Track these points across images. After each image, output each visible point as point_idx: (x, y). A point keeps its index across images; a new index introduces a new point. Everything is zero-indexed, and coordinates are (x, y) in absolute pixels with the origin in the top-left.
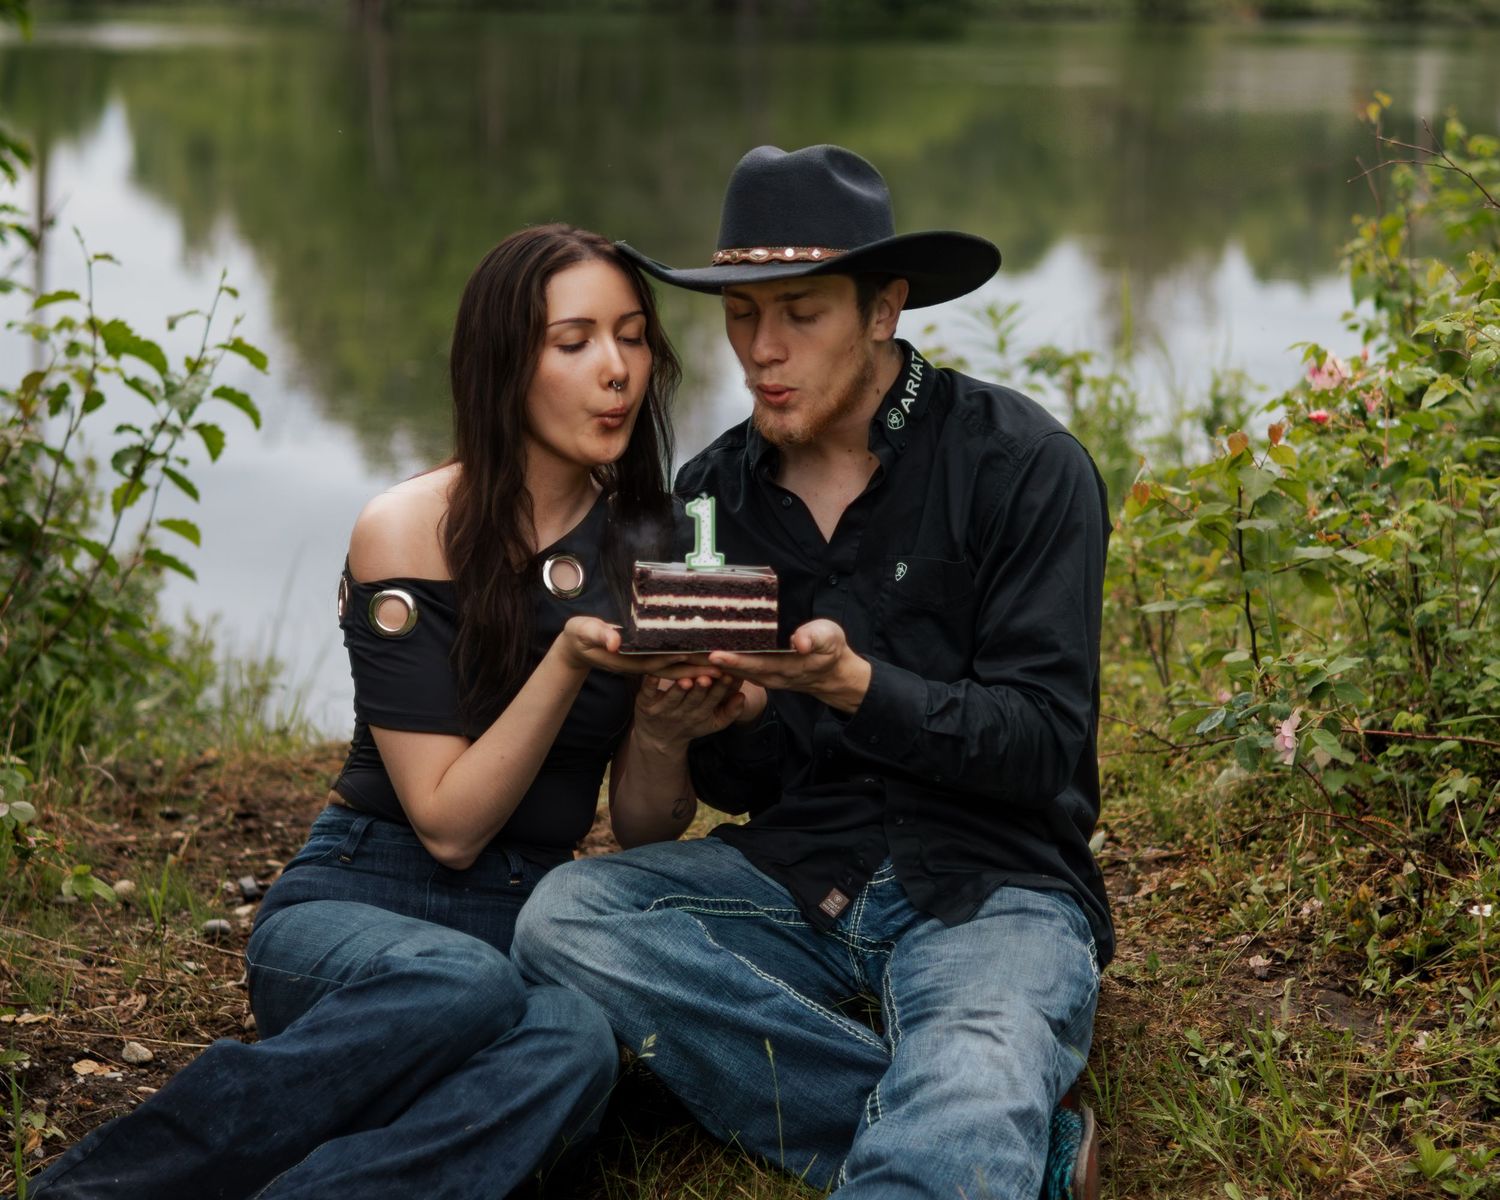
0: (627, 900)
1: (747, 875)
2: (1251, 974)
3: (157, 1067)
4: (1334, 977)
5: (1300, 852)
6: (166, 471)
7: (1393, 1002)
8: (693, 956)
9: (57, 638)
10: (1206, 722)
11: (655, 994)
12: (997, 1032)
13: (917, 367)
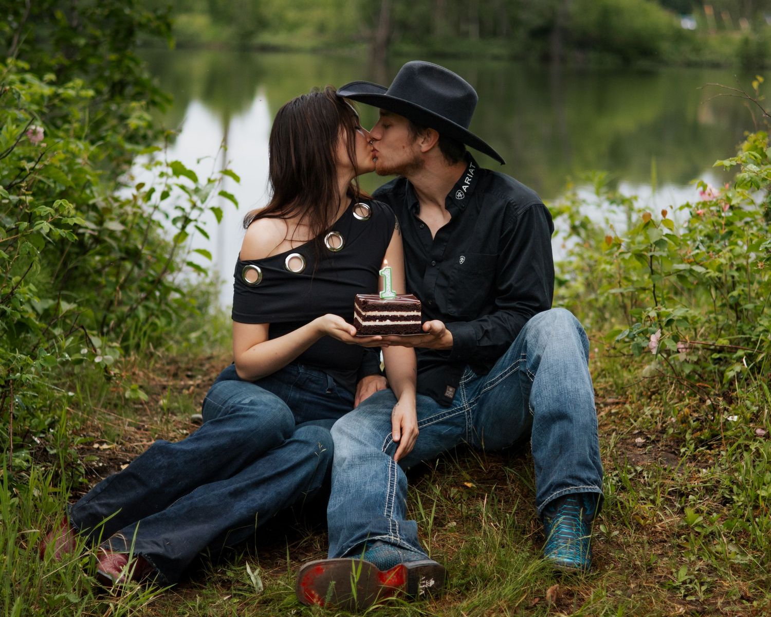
2: (635, 445)
4: (671, 447)
5: (671, 399)
6: (197, 227)
7: (693, 458)
9: (146, 299)
10: (620, 335)
13: (471, 171)
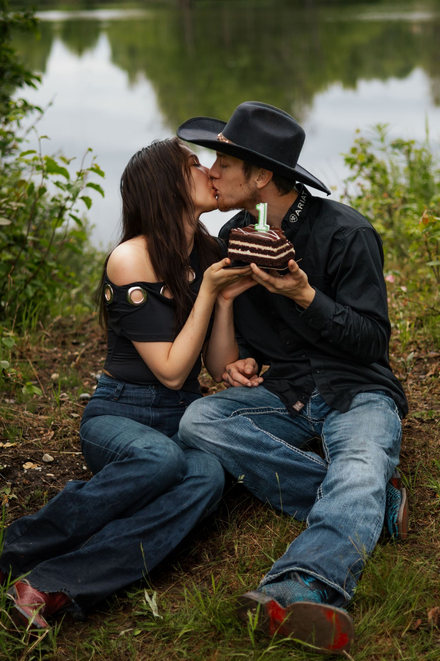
0: (222, 413)
1: (269, 396)
3: (55, 464)
6: (71, 216)
8: (248, 434)
9: (34, 278)
11: (233, 450)
12: (365, 459)
13: (304, 198)
